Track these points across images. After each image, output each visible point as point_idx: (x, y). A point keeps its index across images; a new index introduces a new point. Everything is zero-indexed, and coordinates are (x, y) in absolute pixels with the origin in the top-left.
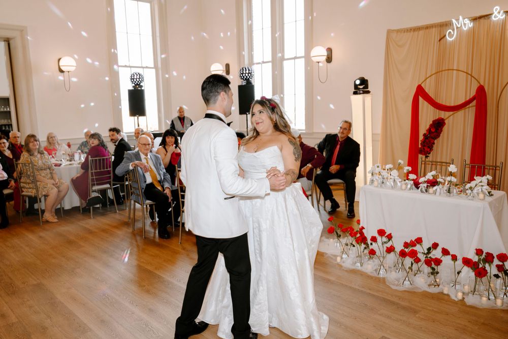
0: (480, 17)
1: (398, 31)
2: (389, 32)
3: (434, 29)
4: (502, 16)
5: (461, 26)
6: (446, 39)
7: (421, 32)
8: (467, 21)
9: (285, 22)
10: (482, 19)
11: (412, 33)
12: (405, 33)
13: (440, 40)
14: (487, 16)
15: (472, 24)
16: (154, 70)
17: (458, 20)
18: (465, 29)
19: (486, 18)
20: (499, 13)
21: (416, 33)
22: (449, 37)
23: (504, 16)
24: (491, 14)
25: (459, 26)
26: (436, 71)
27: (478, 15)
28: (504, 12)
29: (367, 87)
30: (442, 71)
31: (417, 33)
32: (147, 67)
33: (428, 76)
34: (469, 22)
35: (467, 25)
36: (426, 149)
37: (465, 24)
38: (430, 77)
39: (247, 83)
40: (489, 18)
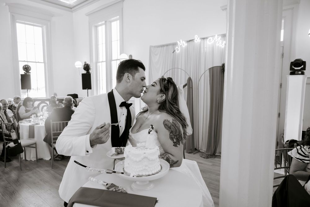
0: (190, 41)
1: (155, 47)
2: (151, 47)
3: (170, 46)
4: (199, 40)
5: (182, 45)
7: (165, 47)
8: (184, 43)
9: (112, 41)
11: (161, 48)
12: (158, 48)
13: (173, 53)
14: (192, 40)
15: (186, 44)
16: (43, 64)
17: (180, 42)
18: (184, 46)
20: (198, 39)
21: (163, 48)
22: (177, 51)
23: (200, 40)
24: (194, 39)
25: (181, 45)
27: (189, 40)
28: (200, 38)
30: (174, 68)
32: (38, 62)
33: (168, 70)
34: (185, 43)
35: (185, 44)
37: (183, 44)
38: (167, 72)
39: (87, 72)
40: (194, 41)
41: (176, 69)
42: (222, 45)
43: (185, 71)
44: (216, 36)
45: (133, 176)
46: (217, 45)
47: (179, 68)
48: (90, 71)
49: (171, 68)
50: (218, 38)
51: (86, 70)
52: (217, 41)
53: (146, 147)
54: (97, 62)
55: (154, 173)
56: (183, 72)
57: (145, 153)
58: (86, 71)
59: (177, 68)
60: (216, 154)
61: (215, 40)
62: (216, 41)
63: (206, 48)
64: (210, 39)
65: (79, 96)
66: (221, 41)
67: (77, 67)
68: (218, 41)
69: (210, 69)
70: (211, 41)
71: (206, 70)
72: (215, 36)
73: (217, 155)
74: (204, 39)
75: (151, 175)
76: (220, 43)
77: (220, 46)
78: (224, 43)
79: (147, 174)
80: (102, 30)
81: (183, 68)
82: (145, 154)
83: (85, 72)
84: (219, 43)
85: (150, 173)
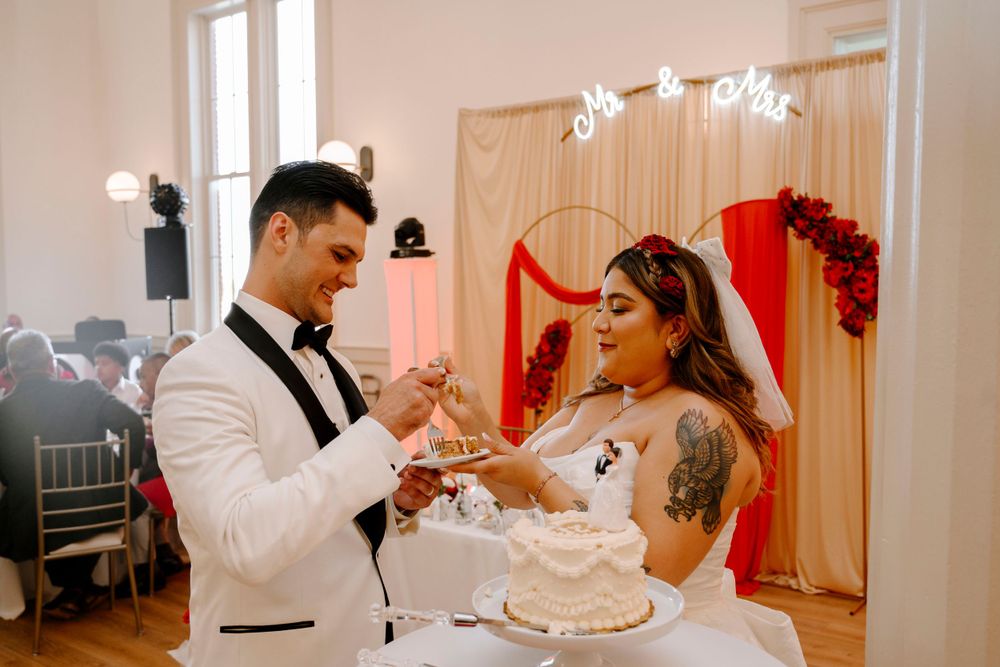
0: (637, 91)
1: (481, 113)
2: (464, 115)
3: (550, 112)
4: (677, 88)
5: (602, 108)
6: (576, 136)
7: (526, 118)
8: (611, 97)
9: (280, 83)
10: (641, 94)
11: (508, 118)
12: (496, 120)
13: (563, 140)
14: (648, 88)
15: (622, 103)
17: (593, 94)
18: (610, 114)
19: (648, 92)
20: (671, 81)
21: (516, 119)
22: (580, 131)
23: (682, 88)
24: (655, 85)
25: (597, 107)
26: (558, 208)
27: (633, 85)
28: (681, 81)
29: (421, 240)
30: (570, 208)
31: (518, 119)
33: (542, 215)
34: (616, 99)
35: (615, 106)
36: (533, 395)
37: (608, 104)
38: (537, 223)
39: (168, 223)
40: (654, 93)
41: (577, 210)
42: (777, 110)
43: (618, 222)
44: (752, 72)
45: (563, 634)
46: (755, 109)
47: (590, 208)
48: (183, 218)
49: (553, 209)
50: (758, 80)
51: (162, 214)
52: (756, 94)
53: (590, 526)
54: (209, 175)
55: (631, 619)
56: (609, 225)
57: (599, 546)
58: (164, 219)
59: (581, 207)
60: (758, 578)
61: (746, 90)
62: (751, 92)
63: (708, 120)
64: (723, 85)
65: (129, 331)
66: (772, 94)
67: (116, 196)
68: (760, 94)
69: (726, 212)
70: (729, 92)
71: (709, 216)
72: (747, 71)
73: (761, 583)
74: (696, 82)
75: (624, 629)
76: (769, 101)
77: (767, 114)
78: (786, 102)
79: (610, 624)
80: (231, 34)
81: (608, 206)
82: (600, 550)
83: (158, 221)
84: (762, 100)
85: (621, 623)
